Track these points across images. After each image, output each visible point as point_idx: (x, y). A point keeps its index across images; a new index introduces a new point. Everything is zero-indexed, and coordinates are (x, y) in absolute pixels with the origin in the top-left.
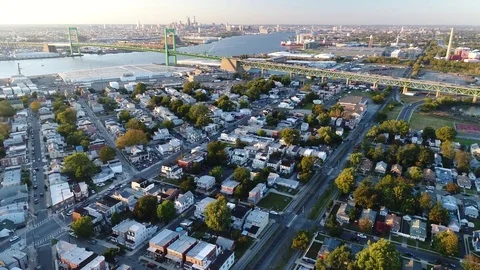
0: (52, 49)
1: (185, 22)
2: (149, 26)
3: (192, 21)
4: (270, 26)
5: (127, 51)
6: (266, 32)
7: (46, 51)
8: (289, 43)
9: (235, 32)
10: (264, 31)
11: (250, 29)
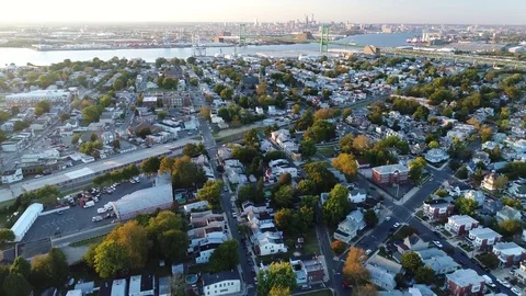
0: (221, 40)
1: (303, 20)
2: (266, 24)
3: (310, 20)
4: (394, 25)
5: (288, 43)
6: (389, 31)
7: (217, 42)
8: (415, 40)
9: (356, 31)
10: (387, 30)
11: (371, 28)
